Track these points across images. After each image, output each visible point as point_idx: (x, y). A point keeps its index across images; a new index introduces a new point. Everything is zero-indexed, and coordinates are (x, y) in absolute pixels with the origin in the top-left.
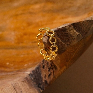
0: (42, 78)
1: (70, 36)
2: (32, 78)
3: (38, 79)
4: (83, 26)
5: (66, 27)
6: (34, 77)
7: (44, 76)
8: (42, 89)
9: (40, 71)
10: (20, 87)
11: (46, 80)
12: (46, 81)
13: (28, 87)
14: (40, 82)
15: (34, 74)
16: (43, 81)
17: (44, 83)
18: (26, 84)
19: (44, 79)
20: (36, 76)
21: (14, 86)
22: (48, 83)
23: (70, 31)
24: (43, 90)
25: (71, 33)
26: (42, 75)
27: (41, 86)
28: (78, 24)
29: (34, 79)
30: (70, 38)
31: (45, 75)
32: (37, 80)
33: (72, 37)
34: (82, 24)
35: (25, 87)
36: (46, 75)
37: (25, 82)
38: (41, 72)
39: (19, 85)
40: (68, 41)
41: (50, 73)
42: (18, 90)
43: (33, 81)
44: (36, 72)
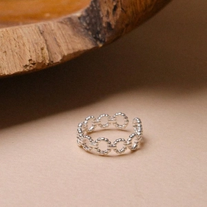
0: (102, 18)
2: (85, 24)
3: (96, 23)
6: (88, 22)
7: (106, 13)
8: (101, 41)
9: (98, 5)
10: (52, 30)
11: (108, 21)
12: (109, 24)
13: (70, 32)
14: (98, 29)
15: (88, 15)
16: (104, 25)
17: (105, 28)
18: (66, 27)
19: (105, 19)
20: (91, 19)
21: (41, 29)
22: (113, 27)
24: (104, 42)
26: (101, 13)
27: (100, 35)
29: (88, 24)
31: (108, 12)
32: (93, 26)
35: (63, 32)
36: (109, 10)
37: (66, 24)
38: (100, 6)
39: (51, 27)
41: (115, 4)
42: (48, 37)
43: (86, 28)
44: (92, 11)
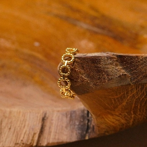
1: (104, 73)
4: (142, 64)
5: (100, 57)
23: (106, 65)
25: (108, 68)
28: (131, 59)
30: (103, 75)
33: (108, 75)
34: (142, 60)
40: (98, 80)
